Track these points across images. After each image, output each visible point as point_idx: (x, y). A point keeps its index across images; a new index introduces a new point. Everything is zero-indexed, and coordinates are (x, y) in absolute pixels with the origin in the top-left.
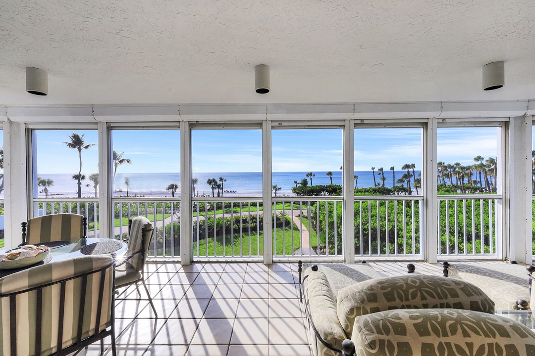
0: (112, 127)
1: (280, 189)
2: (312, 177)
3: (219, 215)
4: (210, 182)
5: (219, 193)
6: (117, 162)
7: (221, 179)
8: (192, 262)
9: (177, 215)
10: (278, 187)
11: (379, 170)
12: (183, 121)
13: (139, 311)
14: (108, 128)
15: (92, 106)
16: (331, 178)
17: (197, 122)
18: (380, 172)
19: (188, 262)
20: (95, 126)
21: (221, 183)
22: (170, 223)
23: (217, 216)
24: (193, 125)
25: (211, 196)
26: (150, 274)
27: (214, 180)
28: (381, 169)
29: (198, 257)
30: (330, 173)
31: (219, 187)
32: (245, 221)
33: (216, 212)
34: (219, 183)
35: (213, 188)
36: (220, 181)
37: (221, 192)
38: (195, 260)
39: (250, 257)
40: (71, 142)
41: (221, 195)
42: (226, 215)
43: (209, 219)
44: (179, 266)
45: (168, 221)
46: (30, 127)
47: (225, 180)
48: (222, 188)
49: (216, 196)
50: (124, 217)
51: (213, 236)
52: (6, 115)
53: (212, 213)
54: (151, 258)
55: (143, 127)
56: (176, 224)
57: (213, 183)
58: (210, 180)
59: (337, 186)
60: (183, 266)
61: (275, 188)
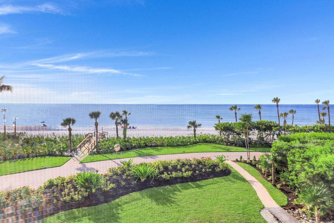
1: (200, 125)
2: (237, 111)
4: (113, 116)
7: (125, 112)
10: (197, 123)
11: (324, 103)
16: (260, 113)
18: (326, 105)
21: (125, 117)
27: (118, 114)
28: (326, 103)
30: (259, 107)
31: (125, 122)
36: (124, 114)
47: (130, 114)
57: (117, 117)
58: (112, 113)
59: (271, 122)
61: (194, 124)
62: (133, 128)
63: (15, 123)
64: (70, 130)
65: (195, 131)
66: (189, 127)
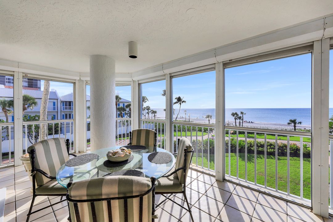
0: (173, 76)
3: (241, 138)
4: (233, 115)
5: (240, 122)
6: (181, 102)
7: (242, 113)
8: (224, 180)
9: (211, 134)
12: (218, 63)
13: (182, 215)
14: (170, 77)
15: (163, 65)
17: (230, 60)
19: (222, 179)
20: (164, 77)
21: (241, 115)
22: (207, 139)
23: (239, 139)
24: (226, 65)
25: (234, 124)
26: (193, 180)
27: (236, 114)
29: (229, 176)
31: (240, 118)
32: (262, 146)
33: (239, 136)
34: (240, 115)
35: (235, 119)
36: (241, 114)
37: (241, 121)
38: (227, 178)
39: (288, 195)
40: (163, 93)
41: (241, 124)
42: (248, 140)
43: (233, 140)
44: (214, 180)
45: (206, 137)
46: (140, 82)
47: (245, 114)
48: (243, 119)
49: (238, 124)
50: (183, 132)
51: (235, 152)
52: (131, 78)
53: (235, 136)
54: (194, 166)
55: (190, 73)
56: (211, 140)
57: (236, 115)
58: (233, 113)
60: (217, 180)
61: (294, 122)
62: (251, 122)
63: (189, 117)
64: (209, 120)
65: (295, 126)
66: (289, 123)
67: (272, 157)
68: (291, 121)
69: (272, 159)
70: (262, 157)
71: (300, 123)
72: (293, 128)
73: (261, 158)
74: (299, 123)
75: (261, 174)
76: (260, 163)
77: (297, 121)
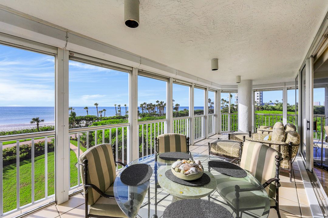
11: (118, 106)
16: (87, 111)
18: (119, 107)
28: (119, 106)
30: (87, 108)
59: (93, 116)
61: (37, 120)
65: (38, 125)
66: (32, 122)
67: (26, 162)
68: (34, 119)
69: (27, 163)
70: (13, 167)
71: (43, 121)
72: (37, 126)
73: (13, 169)
74: (41, 121)
75: (22, 185)
76: (13, 175)
77: (40, 119)
